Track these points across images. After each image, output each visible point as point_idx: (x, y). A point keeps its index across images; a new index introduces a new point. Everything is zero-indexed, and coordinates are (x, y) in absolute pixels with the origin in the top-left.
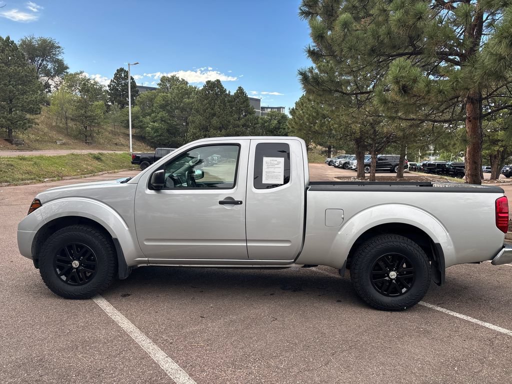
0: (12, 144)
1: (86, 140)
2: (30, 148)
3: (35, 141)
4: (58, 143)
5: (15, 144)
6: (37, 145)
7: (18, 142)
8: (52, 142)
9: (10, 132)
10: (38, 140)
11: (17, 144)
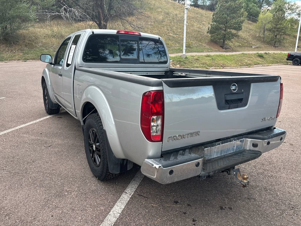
0: (223, 49)
1: (275, 44)
2: (233, 51)
3: (238, 46)
4: (253, 47)
5: (225, 48)
6: (238, 49)
7: (227, 47)
8: (249, 47)
9: (224, 42)
10: (239, 46)
11: (226, 49)
